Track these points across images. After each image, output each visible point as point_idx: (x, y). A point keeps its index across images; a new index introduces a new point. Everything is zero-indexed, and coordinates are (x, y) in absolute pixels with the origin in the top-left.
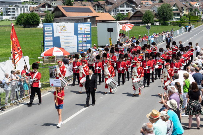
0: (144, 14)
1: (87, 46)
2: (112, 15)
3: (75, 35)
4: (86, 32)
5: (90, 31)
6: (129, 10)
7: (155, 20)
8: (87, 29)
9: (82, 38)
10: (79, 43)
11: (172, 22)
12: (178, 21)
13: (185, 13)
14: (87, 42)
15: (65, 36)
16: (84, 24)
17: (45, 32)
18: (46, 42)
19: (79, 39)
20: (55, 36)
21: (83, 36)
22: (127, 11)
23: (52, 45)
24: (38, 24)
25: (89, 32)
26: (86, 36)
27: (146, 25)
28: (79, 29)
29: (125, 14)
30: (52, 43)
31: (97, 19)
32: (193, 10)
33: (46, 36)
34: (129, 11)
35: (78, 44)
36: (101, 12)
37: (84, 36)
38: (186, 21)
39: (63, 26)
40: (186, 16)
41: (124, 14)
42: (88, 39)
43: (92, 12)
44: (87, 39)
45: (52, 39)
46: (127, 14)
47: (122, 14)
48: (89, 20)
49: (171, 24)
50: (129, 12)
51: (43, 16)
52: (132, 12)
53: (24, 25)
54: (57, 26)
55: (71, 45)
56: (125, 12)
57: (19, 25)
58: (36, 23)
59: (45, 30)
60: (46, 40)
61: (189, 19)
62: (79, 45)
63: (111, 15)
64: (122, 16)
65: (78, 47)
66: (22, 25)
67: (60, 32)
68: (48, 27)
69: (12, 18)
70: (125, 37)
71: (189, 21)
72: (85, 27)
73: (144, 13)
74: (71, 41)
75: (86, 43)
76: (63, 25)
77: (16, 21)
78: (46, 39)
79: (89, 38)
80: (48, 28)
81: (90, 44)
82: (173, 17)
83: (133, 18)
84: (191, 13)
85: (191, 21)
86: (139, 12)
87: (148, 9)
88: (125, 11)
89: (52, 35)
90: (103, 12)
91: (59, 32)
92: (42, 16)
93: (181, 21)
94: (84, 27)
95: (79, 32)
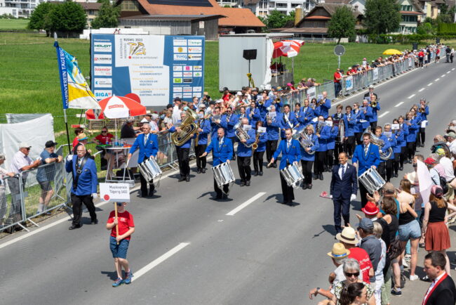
0: (331, 14)
1: (192, 92)
2: (257, 14)
3: (165, 64)
4: (192, 59)
5: (200, 55)
6: (297, 5)
7: (357, 30)
8: (193, 50)
9: (183, 71)
10: (175, 84)
11: (398, 36)
12: (411, 34)
13: (429, 15)
14: (194, 82)
15: (141, 67)
16: (187, 39)
17: (96, 56)
18: (96, 80)
19: (175, 75)
20: (117, 65)
21: (185, 68)
22: (293, 5)
23: (110, 86)
24: (80, 31)
25: (200, 59)
26: (191, 67)
27: (337, 40)
28: (176, 50)
29: (288, 14)
30: (110, 80)
31: (221, 22)
32: (449, 9)
33: (97, 65)
34: (299, 7)
35: (172, 85)
36: (233, 7)
37: (188, 68)
38: (432, 35)
39: (137, 42)
40: (432, 24)
41: (285, 12)
42: (195, 74)
43: (210, 5)
44: (194, 76)
45: (111, 71)
46: (293, 14)
47: (281, 12)
48: (202, 25)
49: (396, 40)
50: (297, 9)
51: (93, 10)
52: (305, 9)
53: (47, 31)
54: (124, 42)
55: (155, 88)
56: (289, 9)
57: (35, 30)
58: (76, 27)
59: (95, 50)
60: (95, 74)
61: (439, 30)
62: (175, 89)
63: (255, 13)
64: (281, 17)
65: (171, 93)
66: (43, 30)
67: (130, 57)
68: (103, 44)
69: (20, 13)
70: (284, 72)
71: (438, 34)
72: (190, 47)
73: (332, 12)
74: (155, 78)
75: (192, 85)
76: (137, 40)
77: (29, 21)
78: (97, 73)
79: (197, 72)
80: (101, 46)
81: (201, 88)
82: (401, 24)
83: (305, 22)
84: (443, 15)
85: (442, 35)
86: (321, 10)
87: (343, 4)
88: (289, 5)
89: (110, 62)
90: (236, 6)
91: (128, 56)
92: (91, 11)
93: (419, 35)
94: (188, 46)
95: (175, 58)
